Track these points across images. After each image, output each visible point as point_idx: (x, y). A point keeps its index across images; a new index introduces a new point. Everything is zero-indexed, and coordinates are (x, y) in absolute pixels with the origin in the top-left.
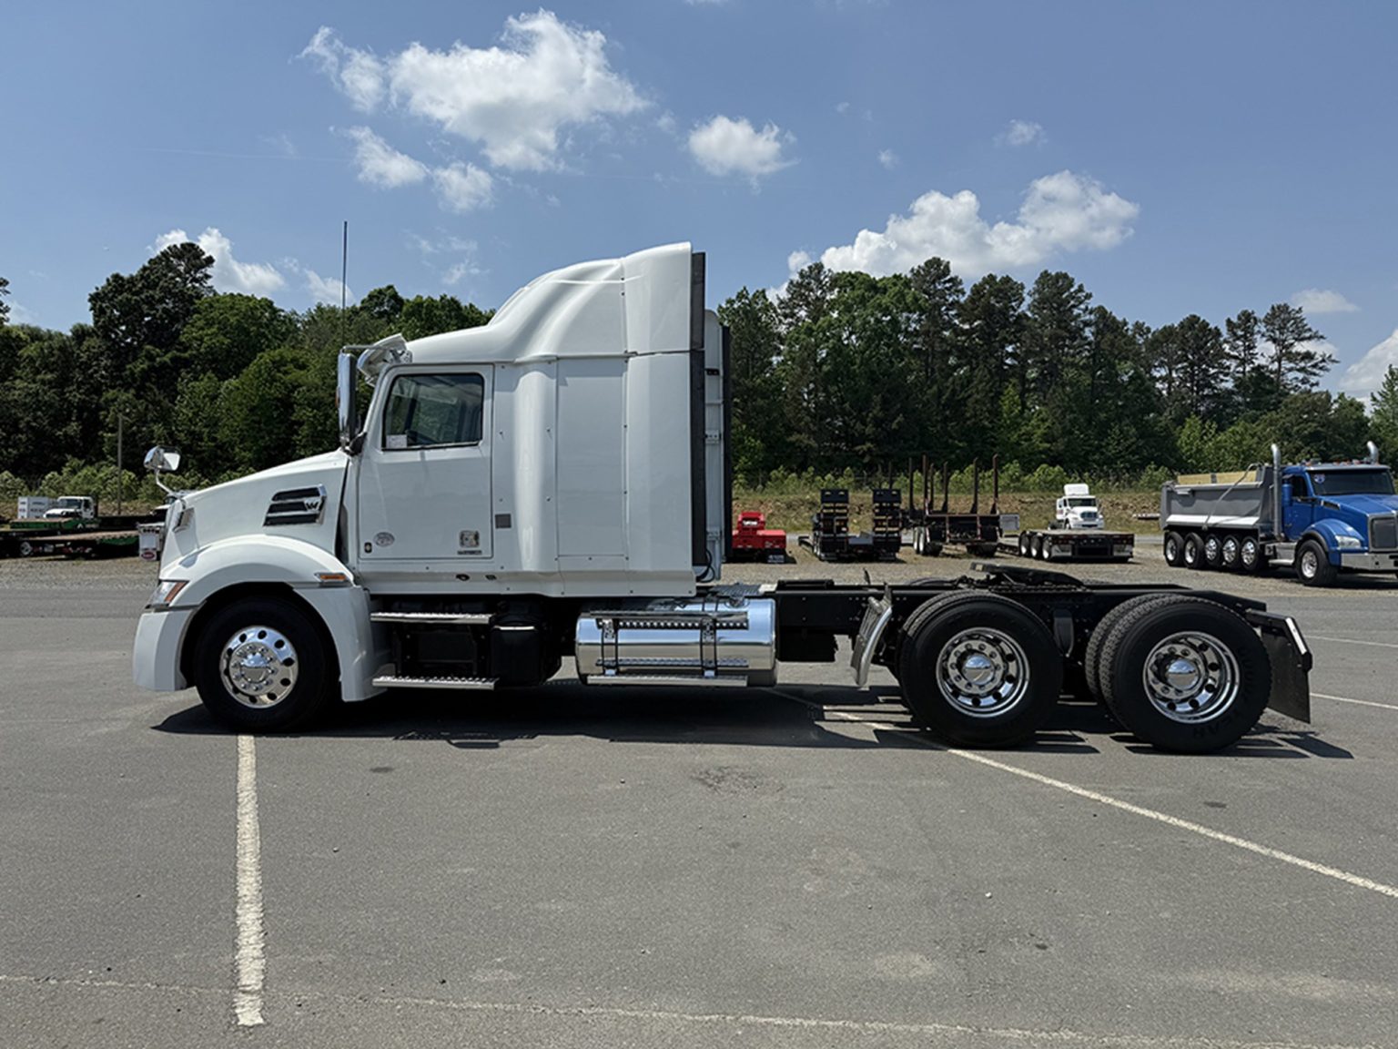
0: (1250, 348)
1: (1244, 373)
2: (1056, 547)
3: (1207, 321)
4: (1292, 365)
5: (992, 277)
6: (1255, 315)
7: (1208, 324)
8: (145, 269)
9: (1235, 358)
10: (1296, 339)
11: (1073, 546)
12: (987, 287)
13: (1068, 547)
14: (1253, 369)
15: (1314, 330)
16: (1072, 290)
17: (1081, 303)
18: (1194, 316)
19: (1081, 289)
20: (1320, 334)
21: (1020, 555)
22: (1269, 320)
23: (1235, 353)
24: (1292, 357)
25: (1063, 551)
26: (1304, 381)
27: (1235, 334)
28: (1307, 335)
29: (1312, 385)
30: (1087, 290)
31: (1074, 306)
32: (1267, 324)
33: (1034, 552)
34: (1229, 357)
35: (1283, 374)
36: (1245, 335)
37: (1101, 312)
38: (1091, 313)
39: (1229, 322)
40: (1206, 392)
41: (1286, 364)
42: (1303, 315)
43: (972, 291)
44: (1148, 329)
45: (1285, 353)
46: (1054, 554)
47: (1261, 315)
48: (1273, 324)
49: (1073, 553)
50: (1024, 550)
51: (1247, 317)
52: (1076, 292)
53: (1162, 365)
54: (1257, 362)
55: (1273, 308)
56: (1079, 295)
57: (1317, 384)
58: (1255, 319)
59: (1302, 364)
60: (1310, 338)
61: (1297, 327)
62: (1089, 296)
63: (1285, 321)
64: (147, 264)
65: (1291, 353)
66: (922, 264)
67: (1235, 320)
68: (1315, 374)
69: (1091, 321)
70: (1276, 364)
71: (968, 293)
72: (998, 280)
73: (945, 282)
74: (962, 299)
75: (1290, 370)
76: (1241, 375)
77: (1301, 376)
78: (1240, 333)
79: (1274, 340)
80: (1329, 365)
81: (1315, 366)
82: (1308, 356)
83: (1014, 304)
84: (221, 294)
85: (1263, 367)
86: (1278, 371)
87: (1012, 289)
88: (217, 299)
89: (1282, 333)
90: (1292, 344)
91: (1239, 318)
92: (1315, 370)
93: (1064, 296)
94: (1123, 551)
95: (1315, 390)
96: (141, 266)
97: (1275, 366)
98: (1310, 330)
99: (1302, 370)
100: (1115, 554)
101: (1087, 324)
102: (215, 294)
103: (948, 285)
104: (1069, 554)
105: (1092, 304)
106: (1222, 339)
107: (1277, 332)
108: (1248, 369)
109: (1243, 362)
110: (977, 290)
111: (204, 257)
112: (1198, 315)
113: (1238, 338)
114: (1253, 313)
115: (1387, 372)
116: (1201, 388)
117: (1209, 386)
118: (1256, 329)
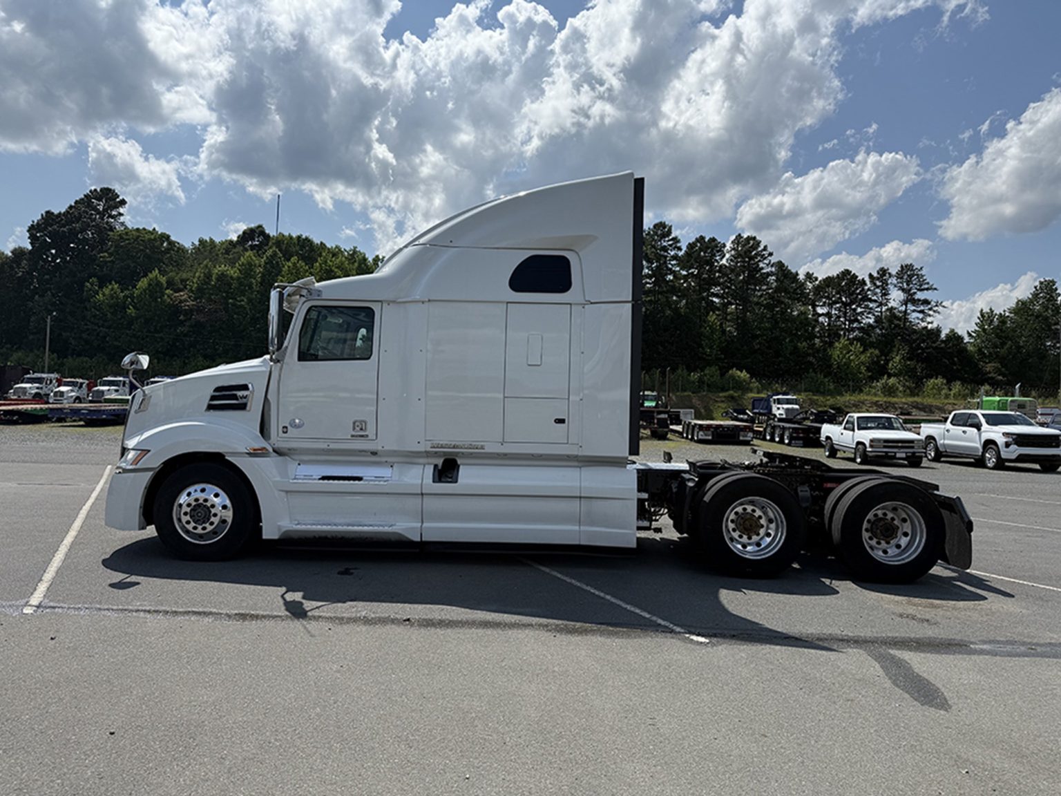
0: (885, 294)
1: (881, 312)
2: (701, 433)
3: (857, 274)
4: (914, 308)
5: (702, 238)
6: (890, 271)
7: (857, 277)
8: (71, 207)
9: (875, 301)
10: (919, 290)
11: (713, 432)
12: (699, 245)
13: (710, 433)
14: (887, 310)
15: (931, 283)
16: (760, 249)
17: (765, 258)
18: (847, 270)
19: (765, 248)
20: (934, 287)
21: (683, 437)
22: (900, 275)
23: (875, 298)
24: (915, 302)
25: (706, 435)
26: (922, 320)
27: (875, 284)
28: (926, 286)
29: (929, 323)
30: (770, 250)
31: (760, 261)
32: (898, 278)
33: (690, 437)
34: (871, 300)
35: (909, 314)
36: (882, 286)
37: (780, 265)
38: (772, 266)
39: (871, 276)
40: (855, 325)
41: (911, 307)
42: (923, 272)
43: (687, 247)
44: (816, 279)
45: (910, 300)
46: (700, 437)
47: (894, 271)
48: (902, 278)
49: (713, 437)
50: (685, 435)
51: (883, 272)
52: (762, 251)
53: (824, 305)
54: (890, 305)
55: (902, 266)
56: (764, 252)
57: (932, 323)
58: (889, 274)
59: (922, 308)
60: (927, 289)
61: (919, 281)
62: (771, 254)
63: (910, 276)
64: (73, 204)
65: (914, 299)
66: (652, 227)
67: (875, 275)
68: (930, 315)
69: (772, 272)
70: (904, 306)
71: (684, 248)
72: (706, 240)
73: (668, 241)
74: (681, 253)
75: (914, 311)
76: (879, 314)
77: (921, 316)
78: (878, 283)
79: (903, 290)
80: (940, 309)
81: (930, 309)
82: (926, 302)
83: (718, 258)
84: (130, 228)
85: (895, 309)
86: (905, 312)
87: (717, 247)
88: (127, 231)
89: (908, 285)
90: (915, 293)
91: (878, 273)
92: (931, 313)
93: (753, 253)
94: (746, 436)
95: (930, 326)
96: (68, 205)
97: (903, 308)
98: (928, 283)
99: (922, 312)
100: (741, 438)
101: (768, 274)
102: (126, 228)
103: (670, 243)
104: (710, 438)
105: (773, 259)
106: (866, 288)
107: (905, 284)
108: (884, 310)
109: (881, 305)
110: (691, 246)
111: (118, 200)
112: (850, 269)
113: (878, 287)
114: (888, 269)
115: (979, 315)
116: (851, 322)
117: (857, 320)
118: (889, 282)
